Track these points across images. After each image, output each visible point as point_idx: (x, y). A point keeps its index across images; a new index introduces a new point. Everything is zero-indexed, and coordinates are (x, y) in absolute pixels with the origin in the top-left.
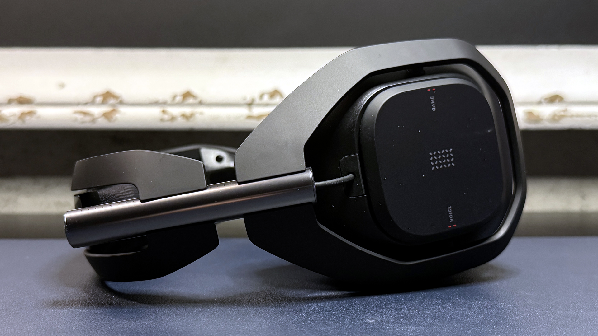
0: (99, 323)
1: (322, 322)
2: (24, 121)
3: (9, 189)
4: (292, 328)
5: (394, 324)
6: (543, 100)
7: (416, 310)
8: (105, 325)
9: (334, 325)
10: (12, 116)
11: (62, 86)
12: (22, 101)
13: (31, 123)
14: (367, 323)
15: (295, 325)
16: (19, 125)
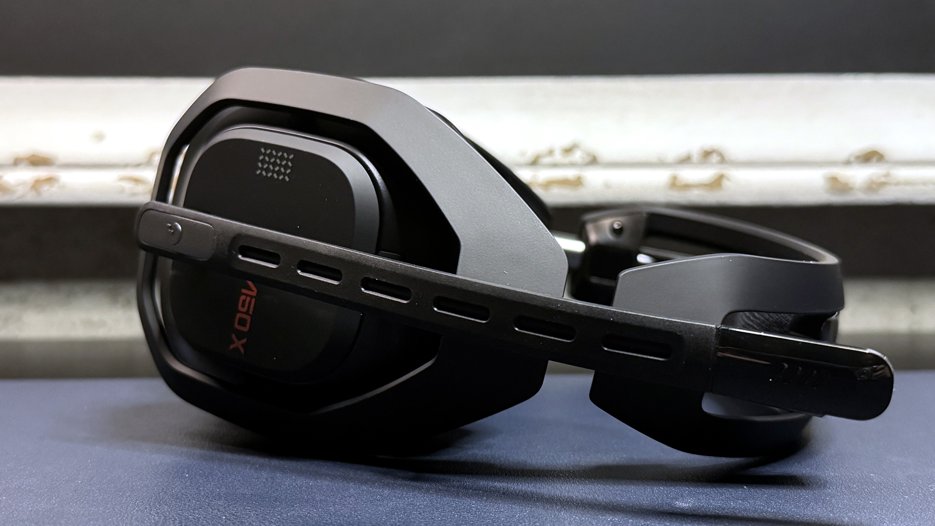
2: (39, 193)
10: (19, 185)
11: (99, 137)
12: (37, 161)
13: (51, 196)
16: (31, 198)
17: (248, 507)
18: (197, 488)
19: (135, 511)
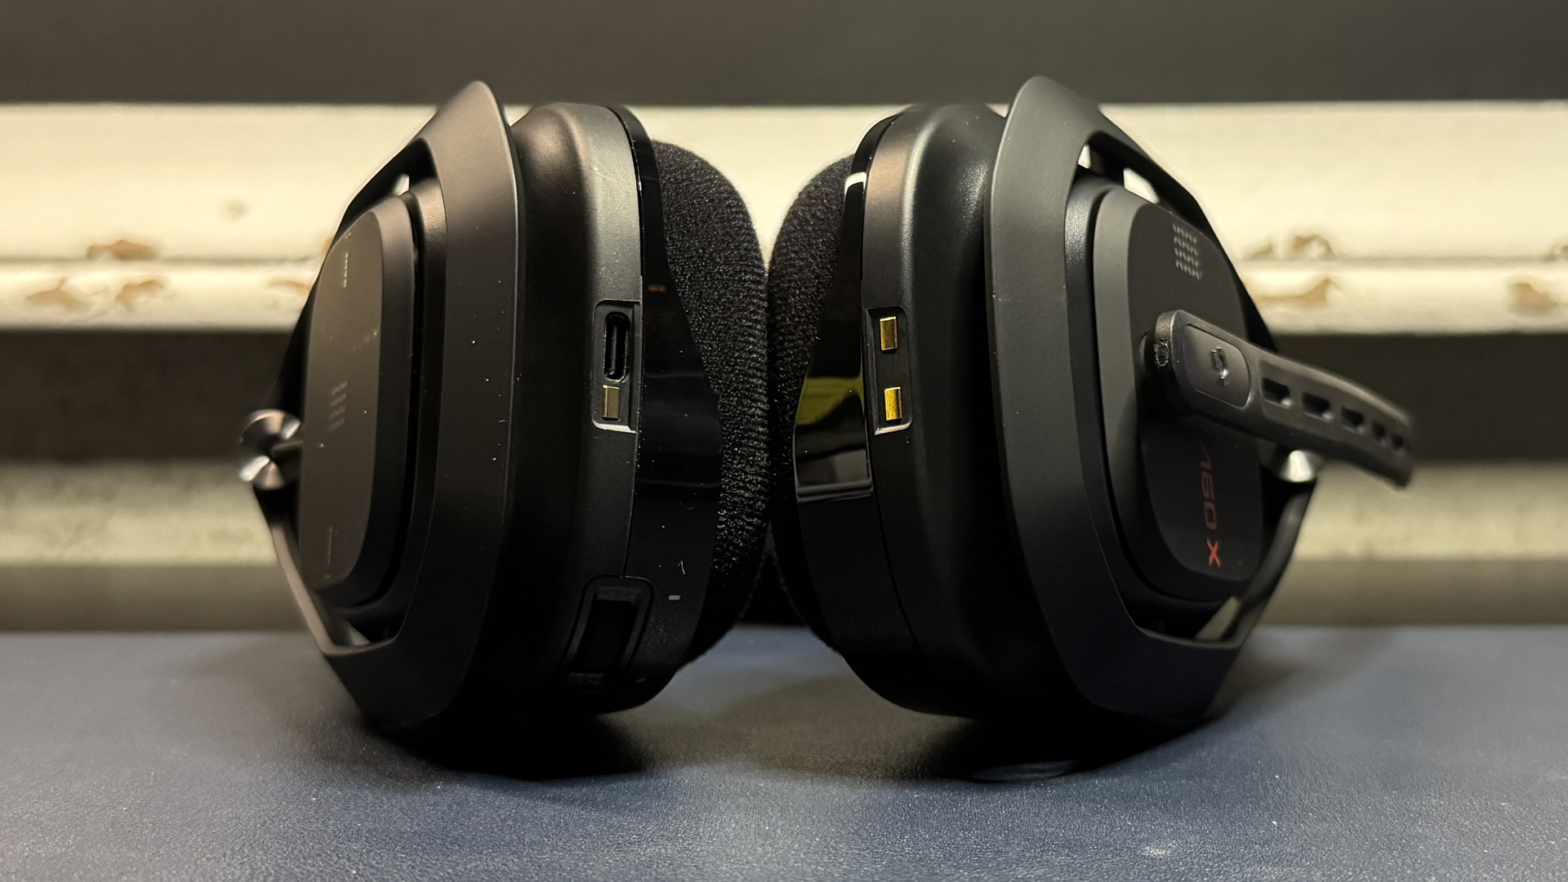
0: (419, 859)
1: (1024, 856)
2: (130, 308)
3: (84, 495)
4: (947, 871)
5: (1223, 860)
6: (1558, 252)
7: (1274, 822)
8: (435, 864)
9: (1059, 863)
10: (96, 293)
11: (237, 210)
12: (126, 252)
13: (152, 313)
14: (1149, 856)
15: (955, 864)
16: (116, 317)
17: (403, 853)
18: (324, 822)
19: (204, 859)
